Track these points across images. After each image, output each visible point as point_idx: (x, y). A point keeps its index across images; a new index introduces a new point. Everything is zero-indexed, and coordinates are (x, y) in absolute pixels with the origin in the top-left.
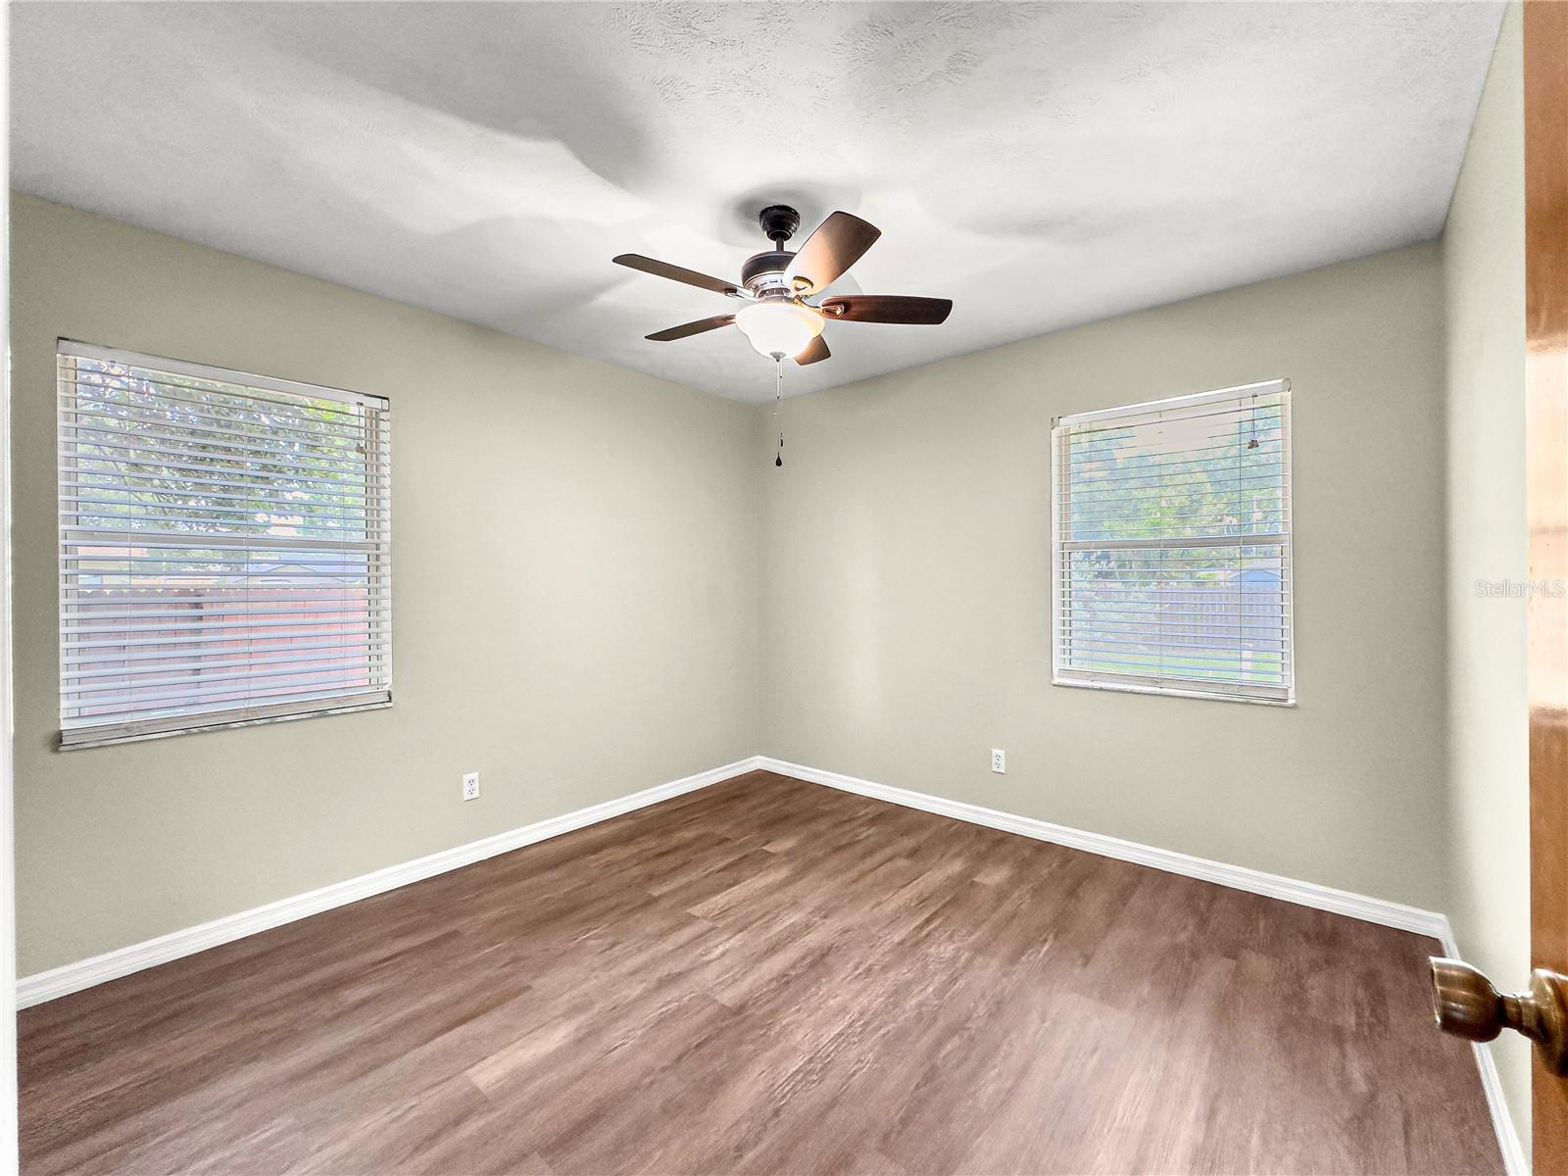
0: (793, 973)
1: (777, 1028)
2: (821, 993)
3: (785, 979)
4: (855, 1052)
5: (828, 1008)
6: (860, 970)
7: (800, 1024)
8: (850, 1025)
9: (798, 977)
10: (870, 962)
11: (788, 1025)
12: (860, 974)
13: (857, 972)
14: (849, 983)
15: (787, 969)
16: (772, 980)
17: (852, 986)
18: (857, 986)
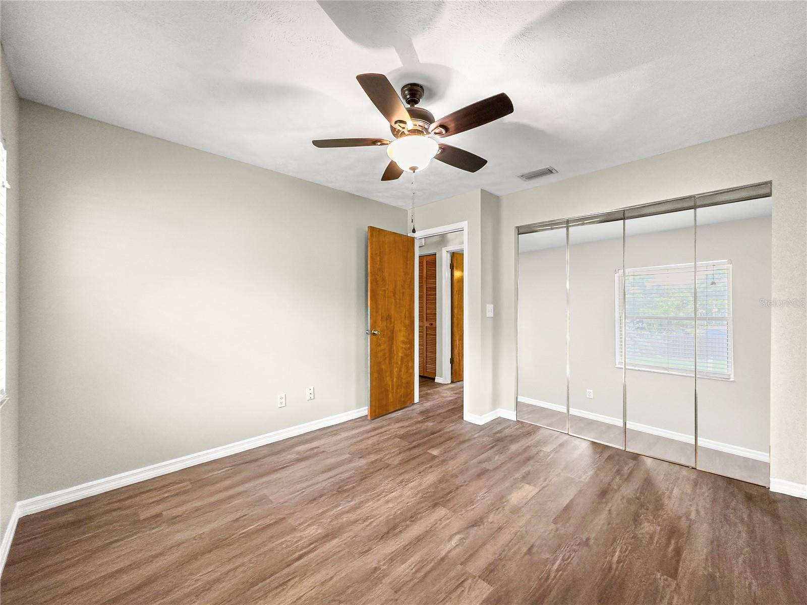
0: (408, 522)
1: (419, 496)
2: (395, 510)
3: (413, 519)
4: (389, 486)
5: (393, 503)
6: (370, 521)
7: (408, 497)
8: (386, 495)
9: (405, 520)
10: (363, 525)
11: (413, 497)
12: (371, 519)
13: (372, 520)
14: (379, 514)
15: (411, 525)
16: (420, 519)
17: (378, 512)
18: (375, 513)
